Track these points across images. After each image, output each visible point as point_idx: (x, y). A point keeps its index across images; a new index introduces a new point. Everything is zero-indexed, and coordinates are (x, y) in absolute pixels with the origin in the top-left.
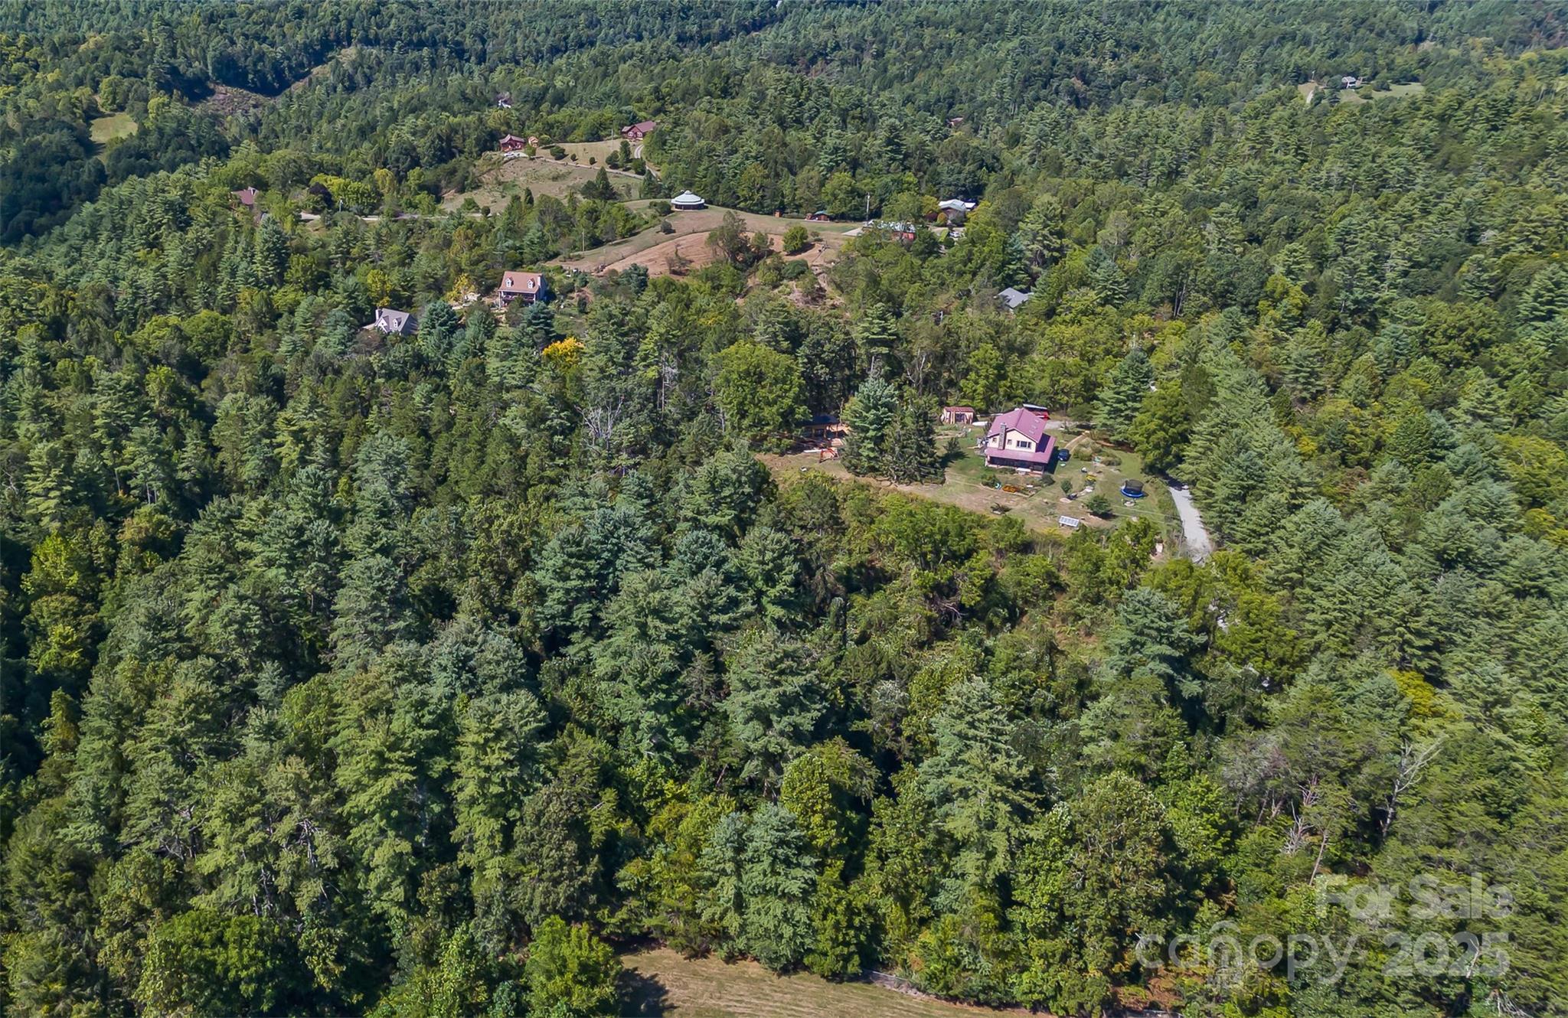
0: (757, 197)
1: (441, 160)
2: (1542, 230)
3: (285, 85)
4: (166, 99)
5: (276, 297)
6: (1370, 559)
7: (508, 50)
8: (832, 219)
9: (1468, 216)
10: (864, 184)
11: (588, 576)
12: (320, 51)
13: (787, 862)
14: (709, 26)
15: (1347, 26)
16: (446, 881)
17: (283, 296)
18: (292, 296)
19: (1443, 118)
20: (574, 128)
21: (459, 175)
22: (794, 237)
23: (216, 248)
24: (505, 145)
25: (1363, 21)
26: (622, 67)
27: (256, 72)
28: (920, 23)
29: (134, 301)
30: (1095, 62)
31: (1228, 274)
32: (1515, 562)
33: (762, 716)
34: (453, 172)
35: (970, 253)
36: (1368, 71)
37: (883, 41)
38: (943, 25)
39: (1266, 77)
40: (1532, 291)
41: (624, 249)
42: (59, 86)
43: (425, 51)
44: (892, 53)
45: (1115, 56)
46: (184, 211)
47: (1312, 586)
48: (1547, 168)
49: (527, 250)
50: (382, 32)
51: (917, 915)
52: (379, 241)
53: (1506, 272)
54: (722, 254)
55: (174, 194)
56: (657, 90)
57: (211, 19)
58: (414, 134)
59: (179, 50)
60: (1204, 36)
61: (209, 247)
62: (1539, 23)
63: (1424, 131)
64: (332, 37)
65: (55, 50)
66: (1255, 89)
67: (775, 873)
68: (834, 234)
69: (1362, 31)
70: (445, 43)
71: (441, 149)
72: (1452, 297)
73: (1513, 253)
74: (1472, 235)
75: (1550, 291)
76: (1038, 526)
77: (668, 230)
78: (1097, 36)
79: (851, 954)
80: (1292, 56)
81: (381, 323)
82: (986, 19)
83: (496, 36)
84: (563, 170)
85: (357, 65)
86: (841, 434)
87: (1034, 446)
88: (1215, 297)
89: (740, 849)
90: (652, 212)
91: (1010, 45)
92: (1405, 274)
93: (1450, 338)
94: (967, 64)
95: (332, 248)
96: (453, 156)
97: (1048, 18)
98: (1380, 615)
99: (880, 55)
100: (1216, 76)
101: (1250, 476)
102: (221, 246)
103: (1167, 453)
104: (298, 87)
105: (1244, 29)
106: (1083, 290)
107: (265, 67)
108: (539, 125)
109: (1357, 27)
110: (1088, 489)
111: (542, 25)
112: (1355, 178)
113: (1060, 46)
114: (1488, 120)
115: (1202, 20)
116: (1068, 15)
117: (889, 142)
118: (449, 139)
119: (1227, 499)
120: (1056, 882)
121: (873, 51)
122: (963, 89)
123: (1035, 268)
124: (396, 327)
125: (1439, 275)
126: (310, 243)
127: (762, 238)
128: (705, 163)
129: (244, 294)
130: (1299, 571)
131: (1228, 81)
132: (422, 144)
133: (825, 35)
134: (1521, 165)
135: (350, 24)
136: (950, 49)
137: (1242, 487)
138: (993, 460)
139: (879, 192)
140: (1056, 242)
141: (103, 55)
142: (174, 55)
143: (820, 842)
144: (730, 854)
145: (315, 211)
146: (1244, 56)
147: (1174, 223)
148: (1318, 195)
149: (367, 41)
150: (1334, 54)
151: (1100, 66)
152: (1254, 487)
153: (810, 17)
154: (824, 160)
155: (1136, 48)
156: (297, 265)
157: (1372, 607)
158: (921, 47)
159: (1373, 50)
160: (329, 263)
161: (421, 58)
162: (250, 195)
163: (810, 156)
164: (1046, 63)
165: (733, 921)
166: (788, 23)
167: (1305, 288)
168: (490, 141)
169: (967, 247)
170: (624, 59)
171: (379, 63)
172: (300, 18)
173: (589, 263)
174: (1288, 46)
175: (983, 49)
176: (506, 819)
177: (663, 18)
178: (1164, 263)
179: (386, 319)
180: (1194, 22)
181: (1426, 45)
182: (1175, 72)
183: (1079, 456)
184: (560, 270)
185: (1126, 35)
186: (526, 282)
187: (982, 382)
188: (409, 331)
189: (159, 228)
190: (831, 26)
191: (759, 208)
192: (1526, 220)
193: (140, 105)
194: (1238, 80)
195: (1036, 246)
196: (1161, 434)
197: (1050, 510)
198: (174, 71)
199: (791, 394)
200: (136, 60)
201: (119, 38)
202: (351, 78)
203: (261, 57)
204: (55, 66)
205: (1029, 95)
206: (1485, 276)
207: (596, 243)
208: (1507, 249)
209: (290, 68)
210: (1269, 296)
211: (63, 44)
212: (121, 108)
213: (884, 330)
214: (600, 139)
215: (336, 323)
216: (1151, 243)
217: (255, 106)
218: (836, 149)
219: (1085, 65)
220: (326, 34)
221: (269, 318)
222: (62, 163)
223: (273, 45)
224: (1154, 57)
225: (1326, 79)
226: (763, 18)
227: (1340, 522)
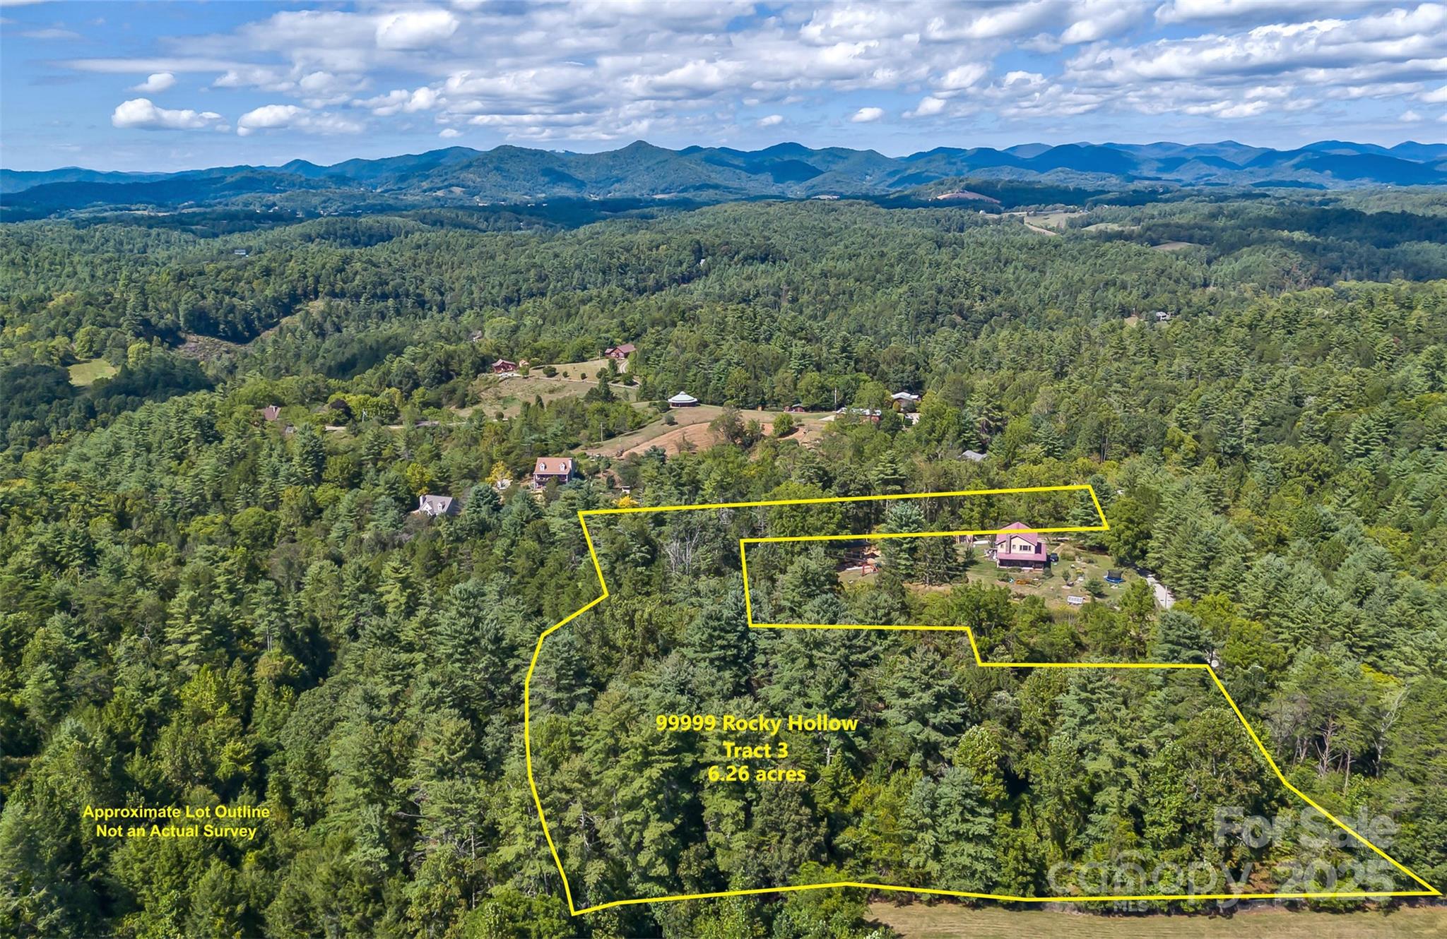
0: (742, 394)
1: (440, 382)
2: (1348, 393)
3: (255, 334)
4: (147, 345)
5: (316, 494)
6: (1317, 588)
7: (465, 300)
8: (806, 410)
9: (1294, 387)
10: (831, 381)
11: (728, 647)
12: (288, 304)
13: (973, 812)
14: (644, 280)
15: (1152, 276)
16: (700, 858)
17: (323, 493)
18: (332, 492)
19: (1251, 327)
20: (559, 352)
21: (459, 392)
22: (782, 422)
23: (251, 456)
24: (498, 368)
25: (1163, 272)
26: (582, 308)
27: (227, 323)
28: (824, 274)
29: (173, 505)
30: (968, 303)
31: (1138, 428)
32: (1406, 595)
33: (919, 715)
34: (453, 391)
35: (934, 426)
36: (1174, 307)
37: (796, 289)
38: (842, 276)
39: (1099, 313)
40: (1351, 436)
41: (636, 439)
42: (31, 337)
43: (391, 302)
44: (804, 298)
45: (982, 298)
46: (212, 426)
47: (1278, 615)
48: (1336, 357)
49: (551, 442)
50: (348, 286)
51: (1071, 848)
52: (409, 443)
53: (1329, 425)
54: (723, 438)
55: (200, 412)
56: (622, 324)
57: (180, 277)
58: (413, 361)
59: (151, 304)
60: (1047, 283)
61: (244, 456)
62: (1288, 273)
63: (1240, 336)
64: (299, 291)
65: (23, 308)
66: (1093, 321)
67: (965, 821)
68: (813, 420)
69: (1163, 279)
70: (407, 296)
71: (440, 372)
72: (1296, 443)
73: (1331, 410)
74: (1298, 401)
75: (1364, 434)
76: (1053, 606)
77: (671, 422)
78: (967, 283)
79: (1029, 882)
80: (1115, 297)
81: (425, 507)
82: (877, 271)
83: (452, 289)
84: (558, 385)
85: (325, 315)
86: (873, 556)
87: (1033, 548)
88: (1131, 447)
89: (934, 806)
90: (654, 409)
91: (901, 291)
92: (1257, 431)
93: (1302, 472)
94: (868, 305)
95: (363, 451)
96: (450, 378)
97: (927, 271)
98: (1331, 627)
99: (794, 300)
100: (1061, 312)
101: (1210, 550)
102: (256, 454)
103: (1135, 547)
104: (269, 335)
105: (1076, 278)
106: (1031, 445)
107: (237, 318)
108: (528, 351)
109: (1159, 276)
110: (1080, 579)
111: (496, 280)
112: (1200, 369)
113: (940, 291)
114: (1284, 327)
115: (1043, 272)
116: (942, 268)
117: (844, 350)
118: (447, 364)
119: (1195, 569)
120: (1176, 801)
121: (789, 297)
122: (868, 325)
123: (984, 436)
124: (439, 510)
125: (1282, 430)
126: (341, 448)
127: (754, 424)
128: (694, 370)
129: (287, 492)
130: (1264, 607)
131: (1070, 317)
132: (422, 369)
133: (747, 285)
134: (1315, 356)
135: (317, 280)
136: (851, 295)
137: (1205, 558)
138: (1003, 562)
139: (842, 387)
140: (998, 414)
141: (73, 310)
142: (146, 308)
143: (992, 796)
144: (927, 810)
145: (337, 424)
146: (1080, 297)
147: (1086, 396)
148: (1175, 383)
149: (333, 294)
150: (1146, 296)
151: (973, 306)
152: (1213, 558)
153: (731, 271)
154: (794, 364)
155: (998, 292)
156: (334, 467)
157: (1325, 622)
158: (828, 293)
159: (1175, 292)
160: (361, 464)
161: (387, 308)
162: (272, 413)
163: (782, 362)
164: (931, 303)
165: (933, 867)
166: (712, 277)
167: (1194, 437)
168: (483, 364)
169: (930, 421)
170: (584, 302)
171: (347, 313)
172: (268, 275)
173: (609, 449)
174: (1112, 290)
175: (879, 294)
176: (746, 799)
177: (604, 273)
178: (1089, 424)
179: (430, 503)
180: (1036, 273)
181: (1211, 289)
182: (1030, 310)
183: (1065, 557)
184: (585, 456)
185: (989, 283)
186: (559, 465)
187: (977, 509)
188: (452, 512)
189: (186, 442)
190: (749, 278)
191: (745, 404)
192: (1337, 386)
193: (120, 351)
194: (1078, 315)
195: (983, 418)
196: (1128, 533)
197: (1057, 594)
198: (146, 322)
199: (835, 520)
200: (107, 313)
201: (90, 294)
202: (320, 327)
203: (232, 309)
204: (24, 321)
205: (922, 328)
206: (1316, 427)
207: (610, 435)
208: (1326, 409)
209: (260, 319)
210: (1170, 443)
211: (30, 302)
212: (98, 355)
213: (895, 472)
214: (584, 360)
215: (386, 509)
216: (1073, 410)
217: (228, 352)
218: (804, 356)
219: (962, 305)
220: (294, 289)
221: (312, 513)
222: (49, 402)
223: (242, 299)
224: (1012, 299)
225: (1144, 314)
226: (691, 273)
227: (1287, 568)
